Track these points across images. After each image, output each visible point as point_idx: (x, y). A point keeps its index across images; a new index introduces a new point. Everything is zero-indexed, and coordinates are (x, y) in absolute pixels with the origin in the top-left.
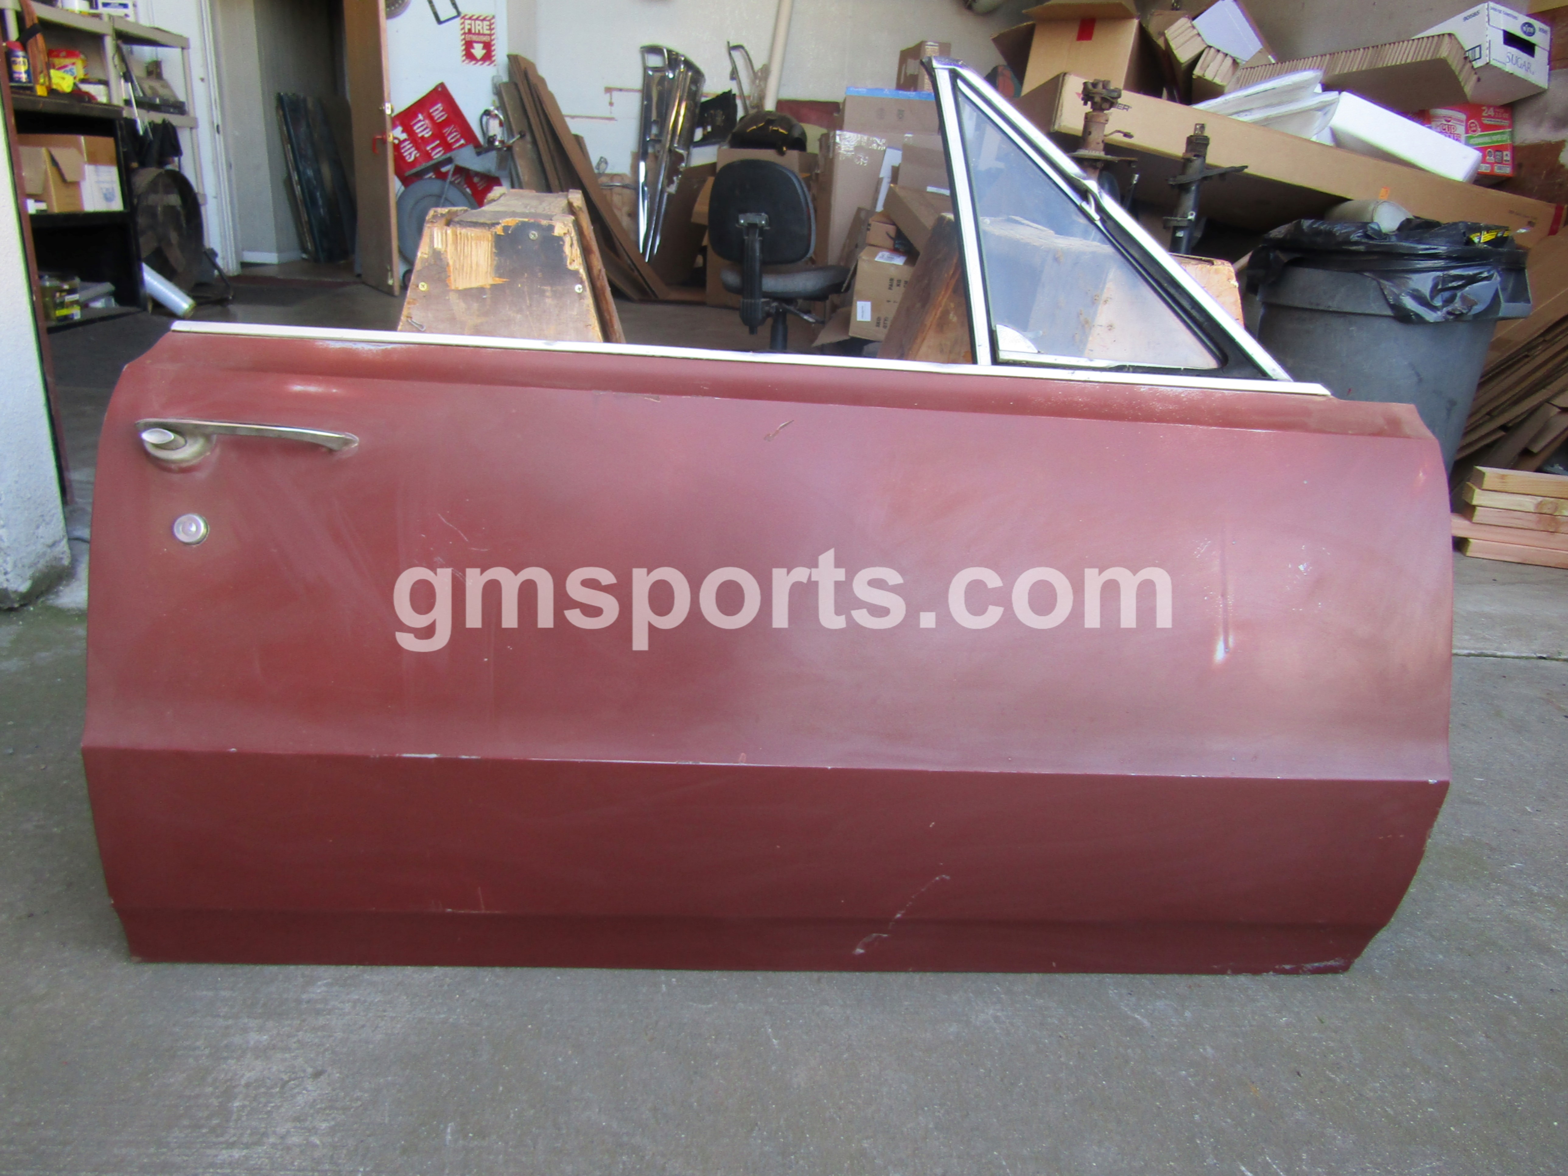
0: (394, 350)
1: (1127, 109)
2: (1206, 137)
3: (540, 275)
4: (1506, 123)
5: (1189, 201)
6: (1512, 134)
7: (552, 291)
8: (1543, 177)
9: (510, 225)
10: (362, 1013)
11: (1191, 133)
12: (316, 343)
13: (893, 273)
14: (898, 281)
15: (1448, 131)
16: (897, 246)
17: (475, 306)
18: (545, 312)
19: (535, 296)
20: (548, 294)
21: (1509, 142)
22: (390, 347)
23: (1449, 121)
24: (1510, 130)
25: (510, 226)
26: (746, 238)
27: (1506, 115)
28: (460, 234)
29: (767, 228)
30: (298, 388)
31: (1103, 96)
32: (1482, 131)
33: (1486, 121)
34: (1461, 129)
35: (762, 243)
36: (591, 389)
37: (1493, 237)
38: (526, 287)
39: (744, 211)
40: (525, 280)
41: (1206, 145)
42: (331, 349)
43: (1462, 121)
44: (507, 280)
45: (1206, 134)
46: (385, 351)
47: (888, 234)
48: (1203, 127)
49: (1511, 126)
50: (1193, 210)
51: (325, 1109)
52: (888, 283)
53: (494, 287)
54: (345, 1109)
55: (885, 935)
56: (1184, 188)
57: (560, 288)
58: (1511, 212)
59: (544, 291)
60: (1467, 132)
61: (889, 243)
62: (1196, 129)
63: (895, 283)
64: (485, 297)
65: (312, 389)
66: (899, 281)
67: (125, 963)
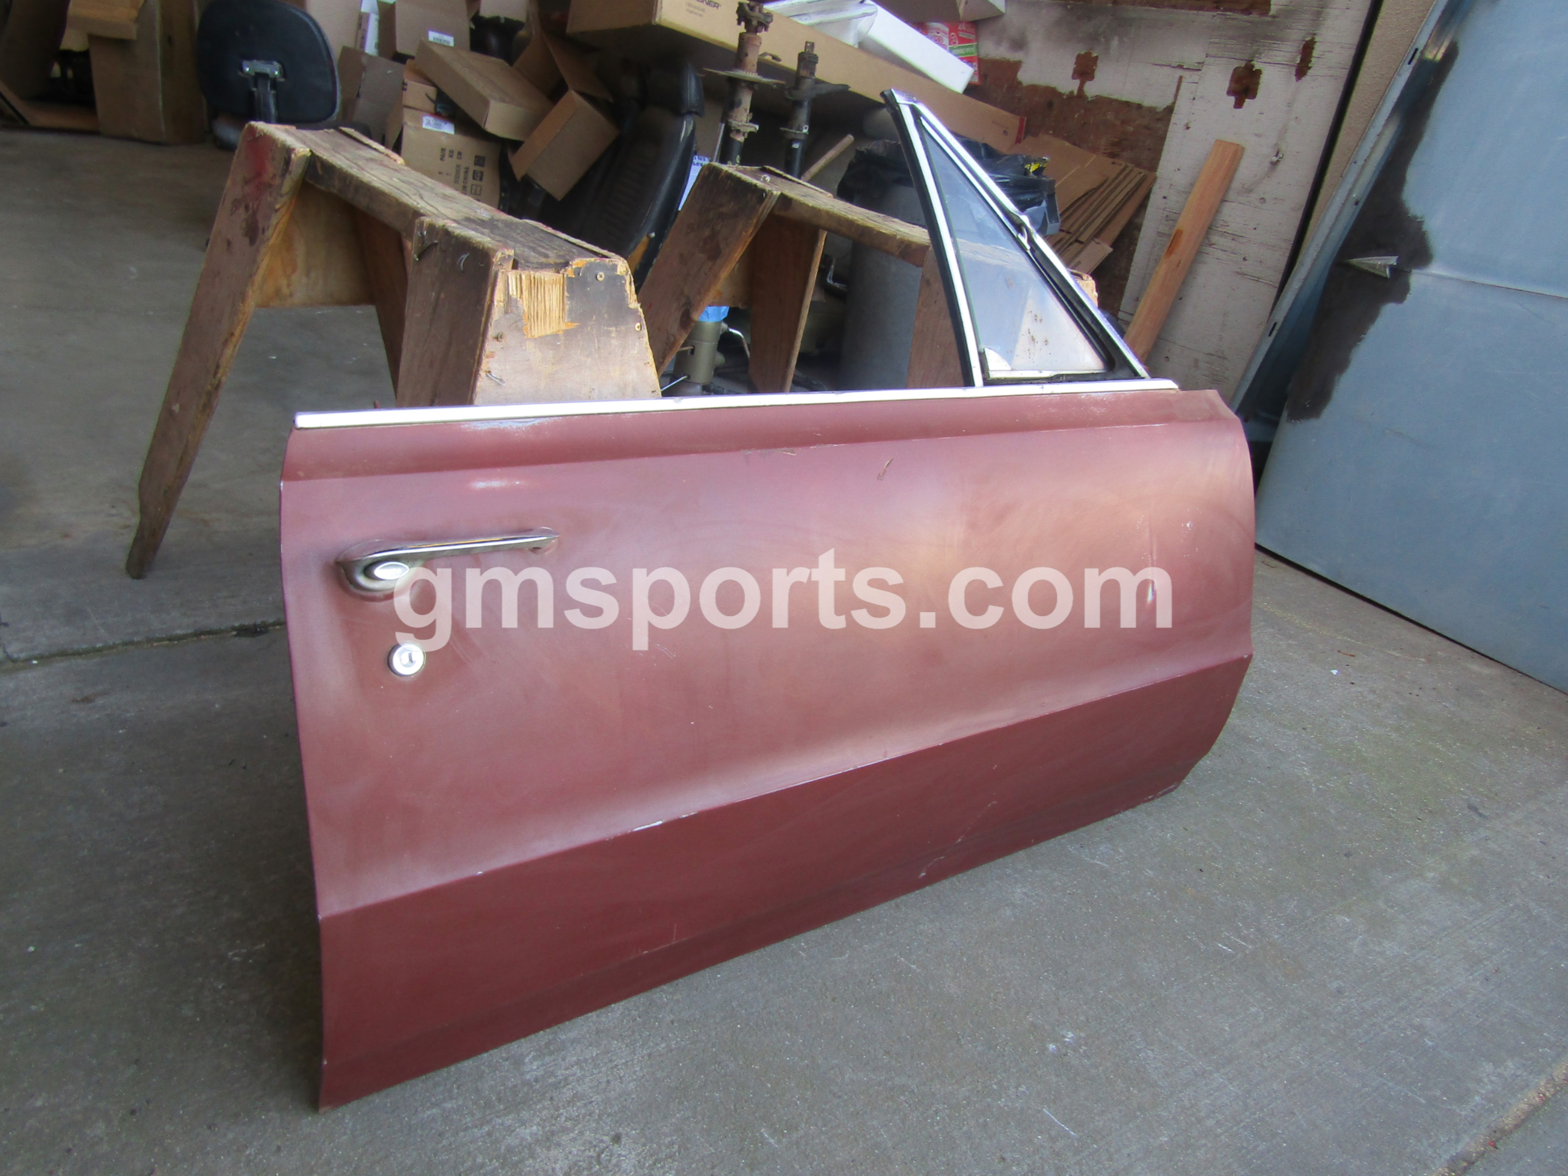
0: (542, 424)
1: (717, 7)
2: (816, 55)
3: (606, 316)
4: (972, 37)
5: (803, 115)
6: (977, 47)
7: (616, 331)
8: (1004, 90)
9: (579, 266)
10: (595, 1071)
11: (802, 49)
12: (462, 426)
13: (444, 141)
14: (450, 151)
15: (938, 41)
16: (439, 110)
17: (551, 353)
18: (610, 354)
19: (603, 338)
20: (613, 335)
21: (975, 55)
22: (537, 422)
23: (938, 33)
24: (976, 43)
25: (580, 268)
26: (254, 89)
27: (973, 30)
28: (534, 278)
29: (282, 80)
30: (481, 485)
31: (760, 20)
32: (959, 44)
33: (961, 35)
34: (946, 41)
35: (277, 98)
36: (738, 449)
37: (1037, 167)
38: (594, 330)
39: (250, 58)
40: (593, 323)
41: (816, 62)
42: (480, 431)
43: (946, 34)
44: (578, 324)
45: (815, 52)
46: (534, 427)
47: (427, 95)
48: (813, 45)
49: (977, 40)
50: (806, 124)
51: (654, 1164)
52: (438, 154)
53: (567, 333)
54: (671, 1156)
55: (942, 857)
56: (798, 104)
57: (623, 328)
58: (993, 122)
59: (610, 332)
60: (950, 44)
61: (430, 106)
62: (806, 47)
63: (447, 153)
64: (559, 343)
65: (496, 484)
66: (452, 152)
67: (310, 1118)
